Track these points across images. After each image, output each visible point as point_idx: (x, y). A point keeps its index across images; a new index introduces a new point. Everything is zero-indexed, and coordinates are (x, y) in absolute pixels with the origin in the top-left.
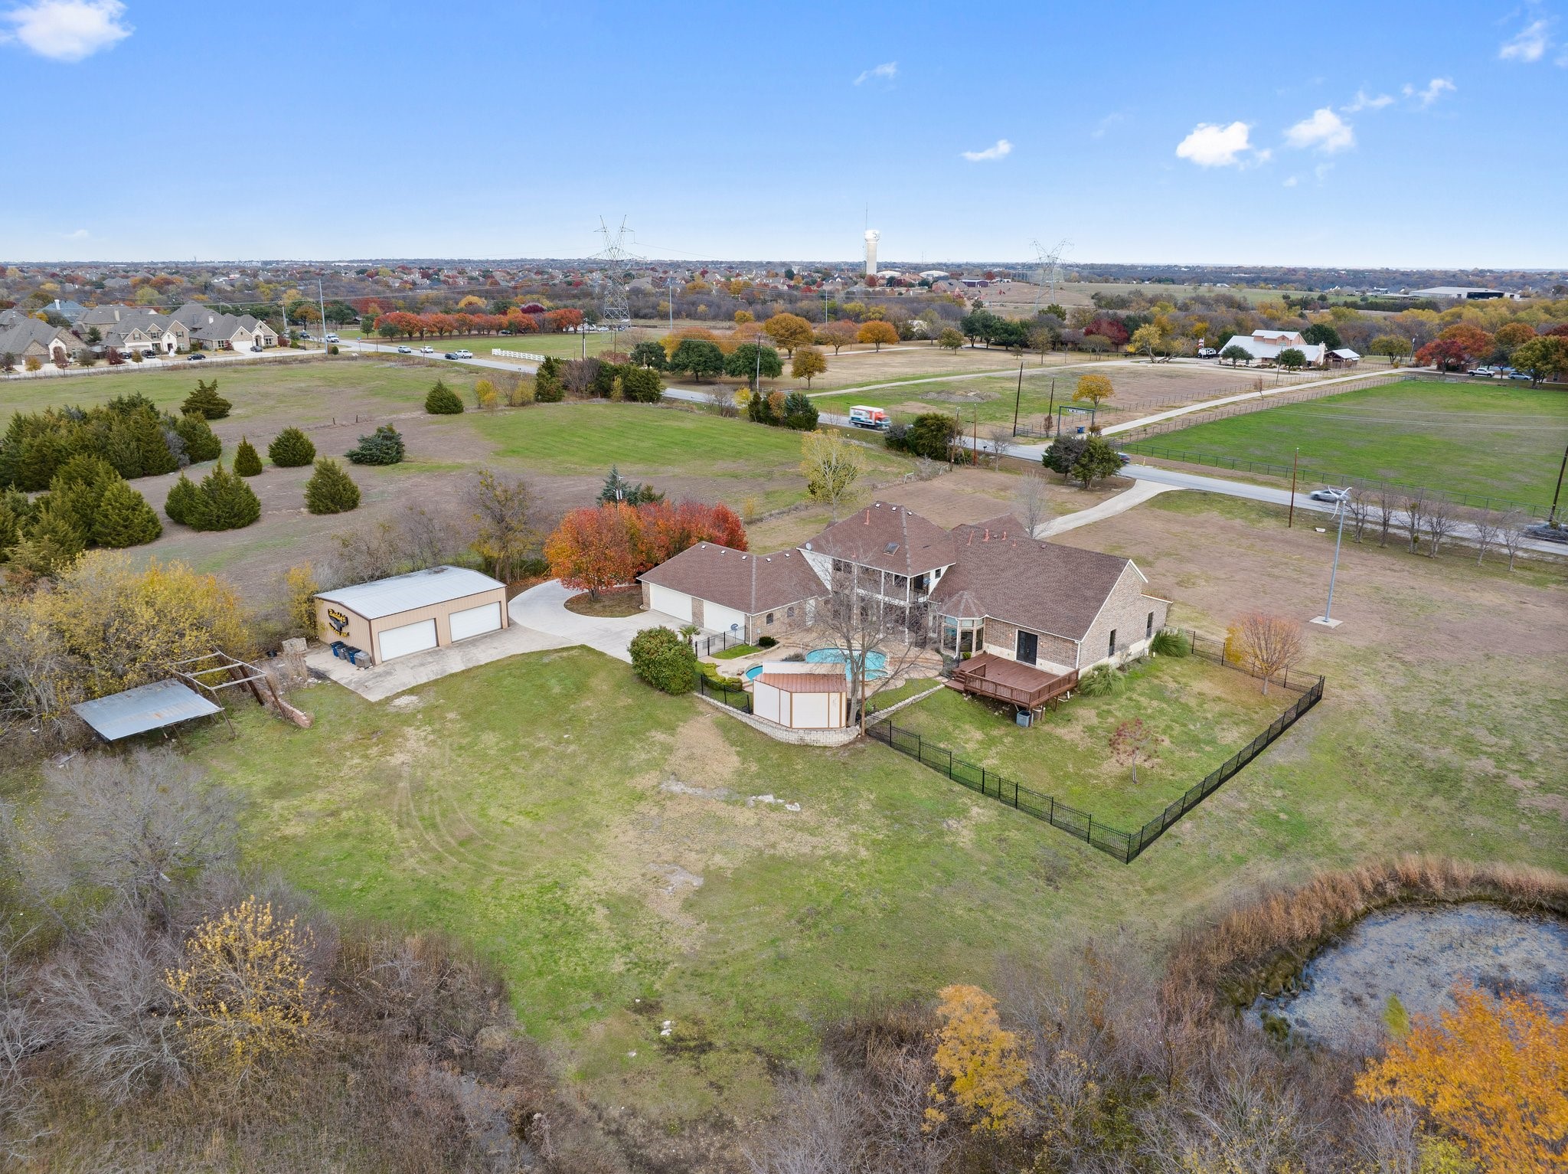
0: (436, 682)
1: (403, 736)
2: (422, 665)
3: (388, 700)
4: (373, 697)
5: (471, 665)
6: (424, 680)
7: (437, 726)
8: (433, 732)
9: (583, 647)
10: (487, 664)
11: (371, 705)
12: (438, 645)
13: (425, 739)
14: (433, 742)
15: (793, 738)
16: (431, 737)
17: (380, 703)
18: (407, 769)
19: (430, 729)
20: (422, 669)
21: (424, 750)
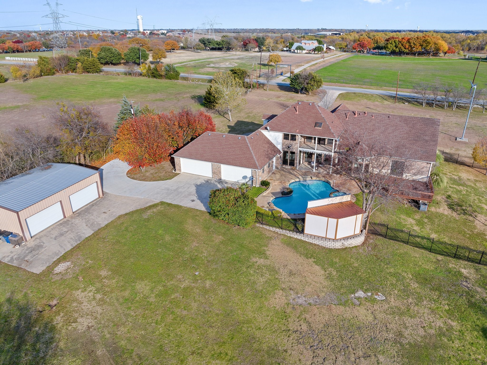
0: (78, 247)
1: (76, 300)
2: (62, 235)
3: (50, 270)
4: (38, 269)
5: (96, 229)
6: (69, 247)
7: (98, 285)
8: (98, 291)
9: (162, 203)
10: (107, 226)
11: (38, 278)
12: (65, 217)
13: (94, 299)
14: (101, 300)
15: (338, 245)
16: (98, 296)
17: (43, 274)
18: (95, 332)
19: (94, 289)
20: (63, 238)
21: (99, 309)
